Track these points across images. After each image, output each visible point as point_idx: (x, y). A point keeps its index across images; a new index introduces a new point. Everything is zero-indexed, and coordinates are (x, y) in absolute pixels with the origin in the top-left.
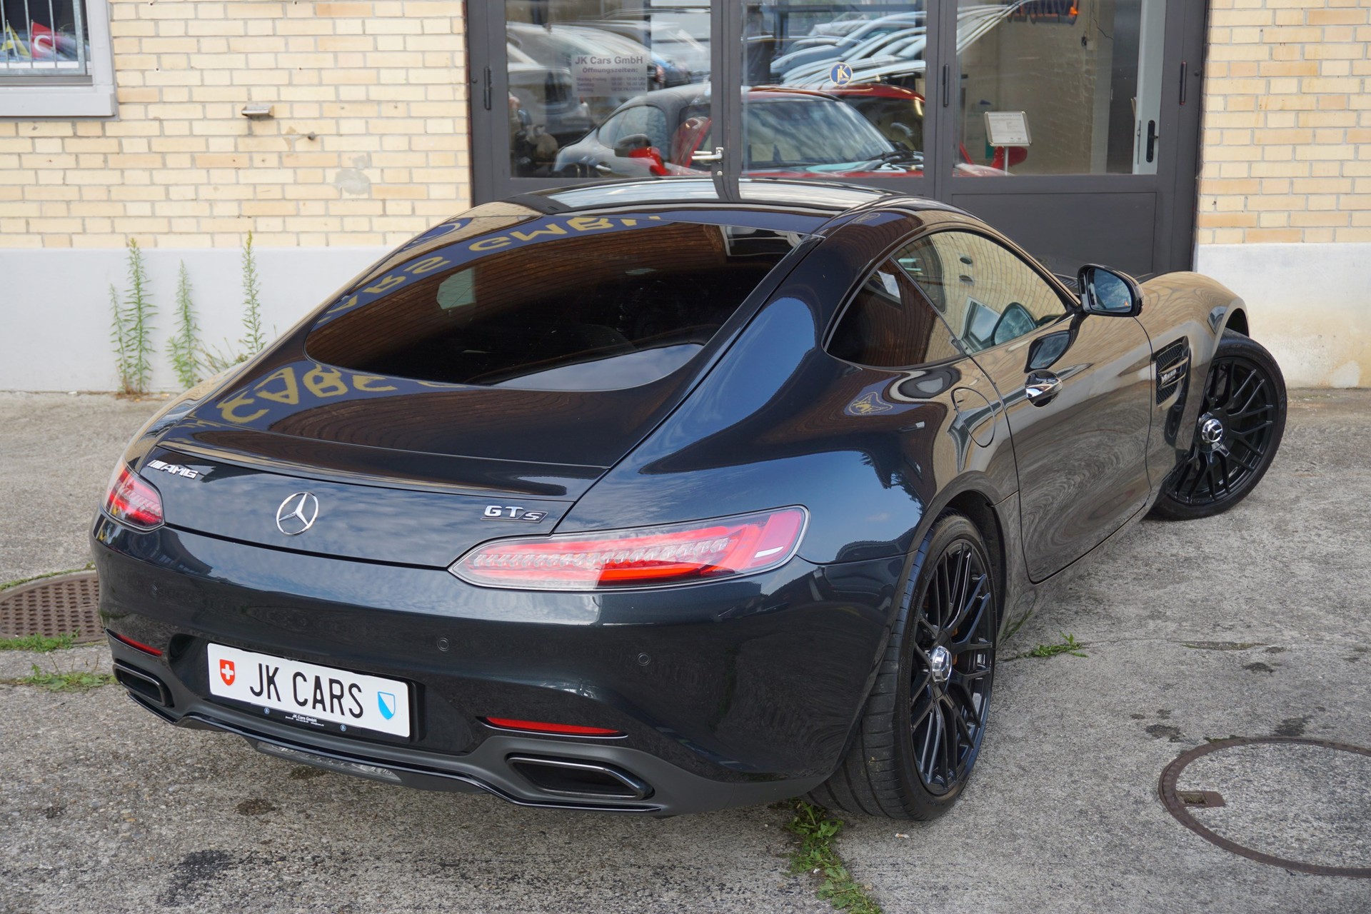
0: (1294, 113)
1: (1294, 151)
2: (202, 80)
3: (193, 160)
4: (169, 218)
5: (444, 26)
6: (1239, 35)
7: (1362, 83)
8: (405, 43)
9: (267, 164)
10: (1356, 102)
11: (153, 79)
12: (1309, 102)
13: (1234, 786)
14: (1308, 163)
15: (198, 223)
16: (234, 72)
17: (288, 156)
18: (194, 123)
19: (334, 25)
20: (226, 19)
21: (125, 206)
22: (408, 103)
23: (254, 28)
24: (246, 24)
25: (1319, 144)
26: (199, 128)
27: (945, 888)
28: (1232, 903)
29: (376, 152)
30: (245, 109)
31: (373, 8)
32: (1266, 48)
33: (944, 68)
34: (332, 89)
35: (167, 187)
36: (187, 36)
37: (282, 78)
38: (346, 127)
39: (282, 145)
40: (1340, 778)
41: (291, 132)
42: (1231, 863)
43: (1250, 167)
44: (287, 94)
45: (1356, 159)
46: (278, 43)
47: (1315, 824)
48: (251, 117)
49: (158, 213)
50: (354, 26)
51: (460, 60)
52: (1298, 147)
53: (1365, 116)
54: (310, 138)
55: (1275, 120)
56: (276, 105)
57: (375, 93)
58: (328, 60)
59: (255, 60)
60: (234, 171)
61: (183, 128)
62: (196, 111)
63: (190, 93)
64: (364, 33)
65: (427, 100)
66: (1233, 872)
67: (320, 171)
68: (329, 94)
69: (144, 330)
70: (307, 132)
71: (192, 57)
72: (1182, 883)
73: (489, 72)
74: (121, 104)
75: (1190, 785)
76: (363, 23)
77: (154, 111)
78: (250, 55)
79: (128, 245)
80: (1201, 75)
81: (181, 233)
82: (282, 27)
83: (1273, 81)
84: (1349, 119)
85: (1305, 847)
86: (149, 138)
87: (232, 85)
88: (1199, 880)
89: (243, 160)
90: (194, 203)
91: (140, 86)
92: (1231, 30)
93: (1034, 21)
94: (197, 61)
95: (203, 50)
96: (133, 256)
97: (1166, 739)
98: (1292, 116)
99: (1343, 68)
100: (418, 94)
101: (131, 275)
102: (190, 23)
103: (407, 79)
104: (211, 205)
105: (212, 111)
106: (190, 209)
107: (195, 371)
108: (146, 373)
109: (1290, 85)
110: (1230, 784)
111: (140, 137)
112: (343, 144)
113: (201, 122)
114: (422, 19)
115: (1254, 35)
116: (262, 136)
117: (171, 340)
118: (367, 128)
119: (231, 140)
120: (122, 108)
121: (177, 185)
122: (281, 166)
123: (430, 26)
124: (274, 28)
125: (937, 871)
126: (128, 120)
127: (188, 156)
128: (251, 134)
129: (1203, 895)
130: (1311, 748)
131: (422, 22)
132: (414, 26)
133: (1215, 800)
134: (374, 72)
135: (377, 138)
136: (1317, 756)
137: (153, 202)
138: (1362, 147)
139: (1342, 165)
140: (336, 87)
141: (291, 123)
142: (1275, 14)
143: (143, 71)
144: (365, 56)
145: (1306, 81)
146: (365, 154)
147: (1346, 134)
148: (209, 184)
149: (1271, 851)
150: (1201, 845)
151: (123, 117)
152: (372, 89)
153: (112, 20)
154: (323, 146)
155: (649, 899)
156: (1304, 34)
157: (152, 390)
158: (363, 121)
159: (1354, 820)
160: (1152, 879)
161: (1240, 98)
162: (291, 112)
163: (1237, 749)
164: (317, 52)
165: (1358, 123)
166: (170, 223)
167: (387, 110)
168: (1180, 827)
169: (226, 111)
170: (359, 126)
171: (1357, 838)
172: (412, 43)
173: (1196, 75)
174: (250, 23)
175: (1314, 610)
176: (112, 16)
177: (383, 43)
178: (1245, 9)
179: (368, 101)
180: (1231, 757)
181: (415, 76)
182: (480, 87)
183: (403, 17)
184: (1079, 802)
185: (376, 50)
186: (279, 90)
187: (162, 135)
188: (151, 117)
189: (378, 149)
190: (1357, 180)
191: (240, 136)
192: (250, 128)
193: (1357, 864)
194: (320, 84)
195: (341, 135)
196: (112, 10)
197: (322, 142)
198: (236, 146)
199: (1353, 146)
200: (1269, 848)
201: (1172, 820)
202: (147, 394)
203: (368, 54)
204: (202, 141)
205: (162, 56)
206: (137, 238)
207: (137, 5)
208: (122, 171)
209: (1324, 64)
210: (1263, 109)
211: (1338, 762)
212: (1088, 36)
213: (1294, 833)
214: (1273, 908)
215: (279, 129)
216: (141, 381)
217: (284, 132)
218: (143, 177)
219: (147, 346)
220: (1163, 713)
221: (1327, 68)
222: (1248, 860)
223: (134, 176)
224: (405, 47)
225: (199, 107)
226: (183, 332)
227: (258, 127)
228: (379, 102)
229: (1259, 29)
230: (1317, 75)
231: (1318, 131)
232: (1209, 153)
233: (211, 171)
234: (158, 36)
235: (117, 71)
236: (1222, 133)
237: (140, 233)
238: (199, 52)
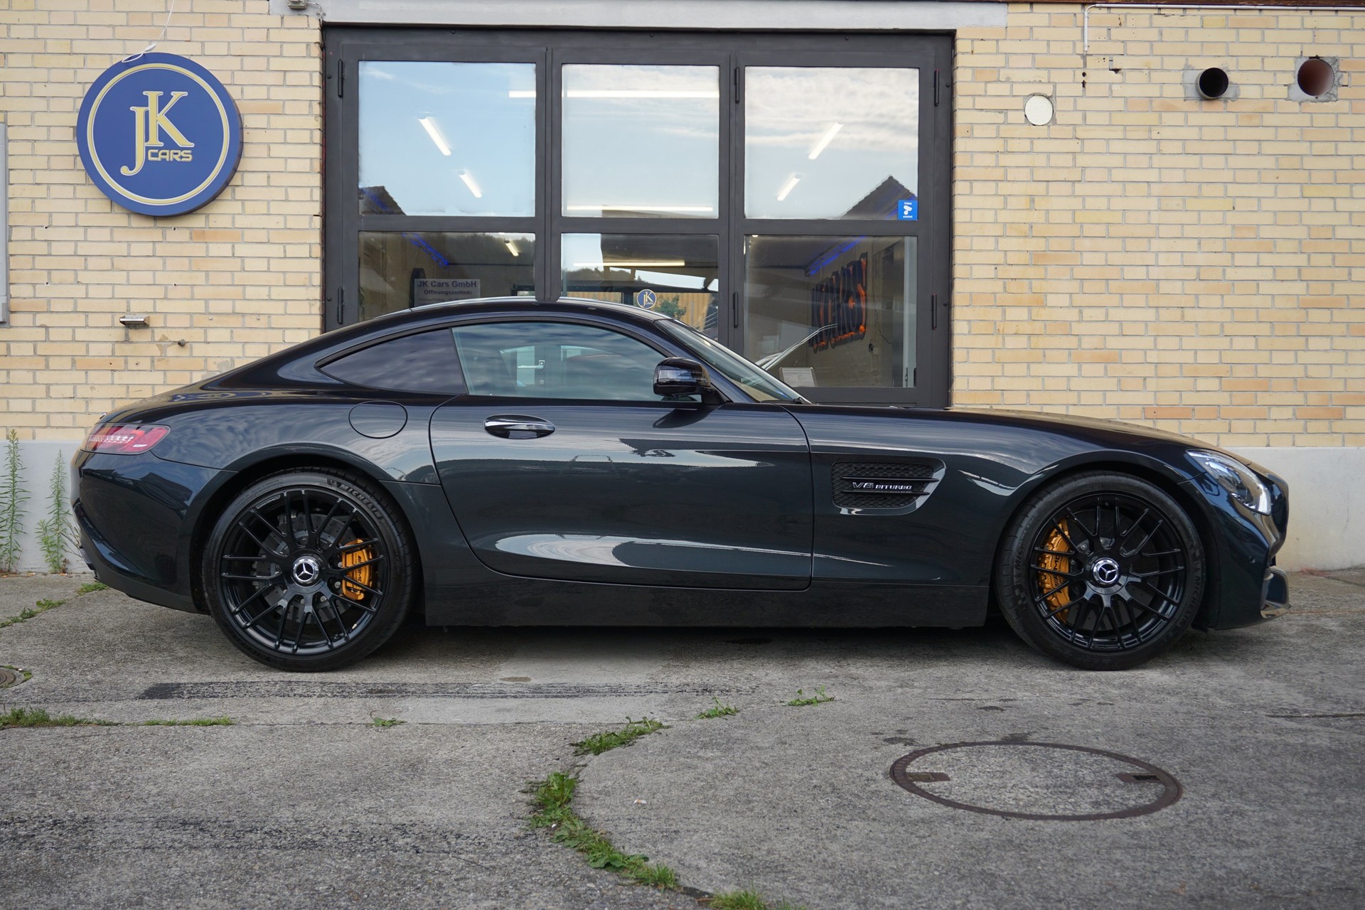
0: (1026, 337)
1: (1028, 368)
2: (87, 293)
3: (74, 362)
4: (48, 413)
5: (304, 251)
6: (978, 272)
7: (1081, 312)
8: (269, 264)
9: (140, 367)
10: (1077, 329)
11: (42, 291)
12: (1038, 328)
13: (959, 769)
14: (1041, 378)
15: (74, 418)
16: (116, 287)
17: (159, 360)
18: (77, 330)
19: (207, 248)
20: (112, 241)
21: (8, 403)
22: (269, 315)
23: (136, 249)
24: (129, 246)
25: (1049, 363)
26: (81, 335)
27: (676, 832)
28: (948, 837)
29: (238, 357)
30: (124, 317)
31: (243, 235)
32: (1001, 282)
33: (734, 295)
34: (203, 302)
35: (48, 386)
36: (76, 255)
37: (159, 292)
38: (213, 335)
39: (155, 351)
40: (1057, 764)
41: (164, 339)
42: (951, 814)
43: (993, 382)
44: (162, 306)
45: (1080, 376)
46: (158, 263)
47: (1032, 790)
48: (128, 325)
49: (38, 409)
50: (225, 250)
51: (317, 279)
52: (1031, 365)
53: (1085, 339)
54: (179, 343)
55: (1011, 342)
56: (151, 315)
57: (241, 307)
58: (200, 279)
59: (135, 277)
60: (110, 372)
61: (67, 335)
62: (81, 320)
63: (75, 305)
64: (233, 256)
65: (286, 314)
66: (953, 819)
67: (188, 373)
68: (199, 307)
69: (16, 513)
70: (178, 340)
71: (79, 273)
72: (903, 825)
73: (342, 291)
74: (12, 312)
75: (919, 768)
76: (233, 247)
77: (41, 320)
78: (131, 273)
79: (8, 438)
80: (948, 305)
81: (57, 427)
82: (160, 249)
83: (1008, 310)
84: (1072, 342)
85: (1021, 803)
86: (35, 342)
87: (113, 298)
88: (920, 824)
89: (119, 363)
90: (72, 400)
91: (31, 298)
92: (971, 268)
93: (833, 347)
94: (83, 277)
95: (89, 268)
96: (12, 445)
97: (901, 745)
98: (1025, 338)
99: (1065, 300)
100: (278, 308)
101: (8, 462)
102: (79, 244)
103: (269, 295)
104: (87, 402)
105: (93, 320)
106: (68, 405)
107: (62, 552)
108: (17, 554)
109: (1022, 314)
110: (956, 768)
111: (27, 342)
112: (210, 350)
113: (83, 329)
114: (284, 244)
115: (990, 272)
116: (137, 342)
117: (42, 523)
118: (232, 337)
119: (110, 345)
120: (13, 316)
121: (57, 384)
122: (153, 369)
123: (291, 251)
124: (154, 250)
125: (671, 822)
126: (17, 327)
127: (70, 358)
128: (127, 341)
129: (922, 833)
130: (1033, 747)
131: (284, 247)
132: (276, 251)
133: (943, 777)
134: (241, 288)
135: (241, 345)
136: (1037, 753)
137: (34, 400)
138: (1084, 366)
139: (1069, 381)
140: (206, 301)
141: (164, 332)
142: (1006, 255)
143: (34, 285)
144: (233, 275)
145: (1035, 310)
146: (229, 360)
147: (1070, 354)
148: (86, 383)
149: (990, 806)
150: (924, 803)
151: (12, 324)
152: (237, 303)
153: (10, 241)
154: (191, 352)
155: (384, 843)
156: (1031, 272)
157: (20, 570)
158: (229, 330)
159: (1067, 787)
160: (876, 824)
161: (982, 323)
162: (165, 323)
163: (964, 748)
164: (192, 271)
165: (1080, 345)
166: (48, 418)
167: (250, 321)
168: (906, 793)
169: (106, 320)
170: (224, 335)
171: (1069, 798)
172: (275, 265)
173: (945, 305)
174: (133, 245)
175: (1046, 681)
176: (10, 236)
177: (249, 265)
178: (981, 251)
179: (234, 313)
180: (960, 753)
181: (275, 293)
182: (334, 305)
183: (268, 242)
184: (814, 781)
185: (243, 270)
186: (155, 303)
187: (47, 340)
188: (38, 324)
189: (241, 355)
190: (1082, 393)
191: (117, 342)
192: (127, 335)
193: (1068, 813)
194: (192, 299)
195: (209, 343)
196: (11, 232)
197: (191, 348)
198: (113, 351)
199: (1077, 365)
200: (987, 805)
201: (898, 788)
202: (15, 573)
203: (235, 273)
204: (83, 346)
205: (52, 272)
206: (17, 430)
207: (33, 228)
208: (8, 371)
209: (1049, 296)
210: (1001, 332)
211: (1056, 755)
212: (874, 344)
213: (1013, 795)
214: (987, 839)
215: (153, 336)
216: (10, 561)
217: (157, 339)
218: (28, 377)
219: (19, 527)
220: (900, 731)
221: (1051, 300)
222: (967, 812)
223: (19, 376)
224: (269, 268)
225: (83, 316)
226: (52, 515)
227: (134, 334)
228: (243, 315)
229: (993, 267)
230: (1044, 306)
231: (1047, 352)
232: (958, 369)
233: (89, 372)
234: (51, 255)
235: (11, 284)
236: (968, 352)
237: (21, 427)
238: (86, 269)
